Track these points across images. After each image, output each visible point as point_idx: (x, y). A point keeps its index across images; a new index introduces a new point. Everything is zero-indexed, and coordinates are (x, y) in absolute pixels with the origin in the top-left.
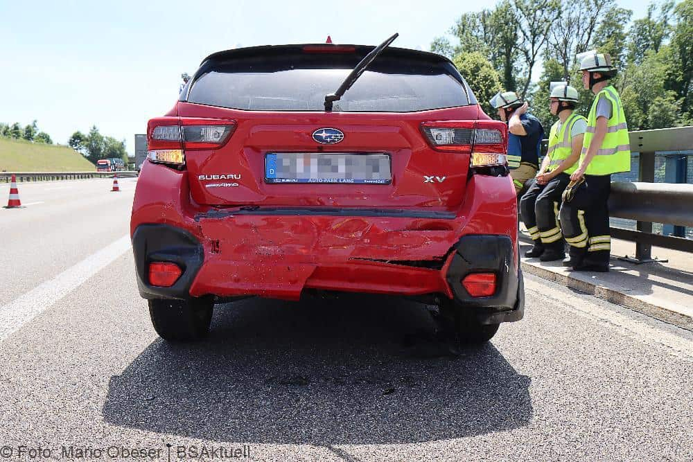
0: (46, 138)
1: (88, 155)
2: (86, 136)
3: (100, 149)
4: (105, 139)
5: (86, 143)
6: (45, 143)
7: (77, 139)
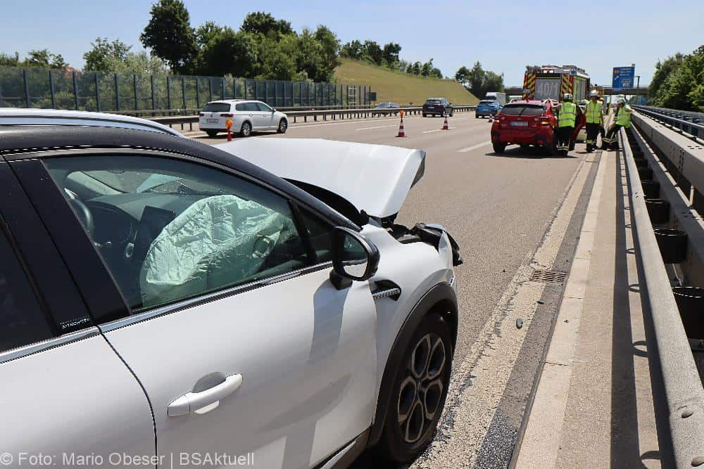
0: (437, 73)
1: (470, 87)
2: (470, 71)
3: (481, 82)
4: (485, 73)
5: (470, 77)
6: (437, 78)
7: (462, 73)
